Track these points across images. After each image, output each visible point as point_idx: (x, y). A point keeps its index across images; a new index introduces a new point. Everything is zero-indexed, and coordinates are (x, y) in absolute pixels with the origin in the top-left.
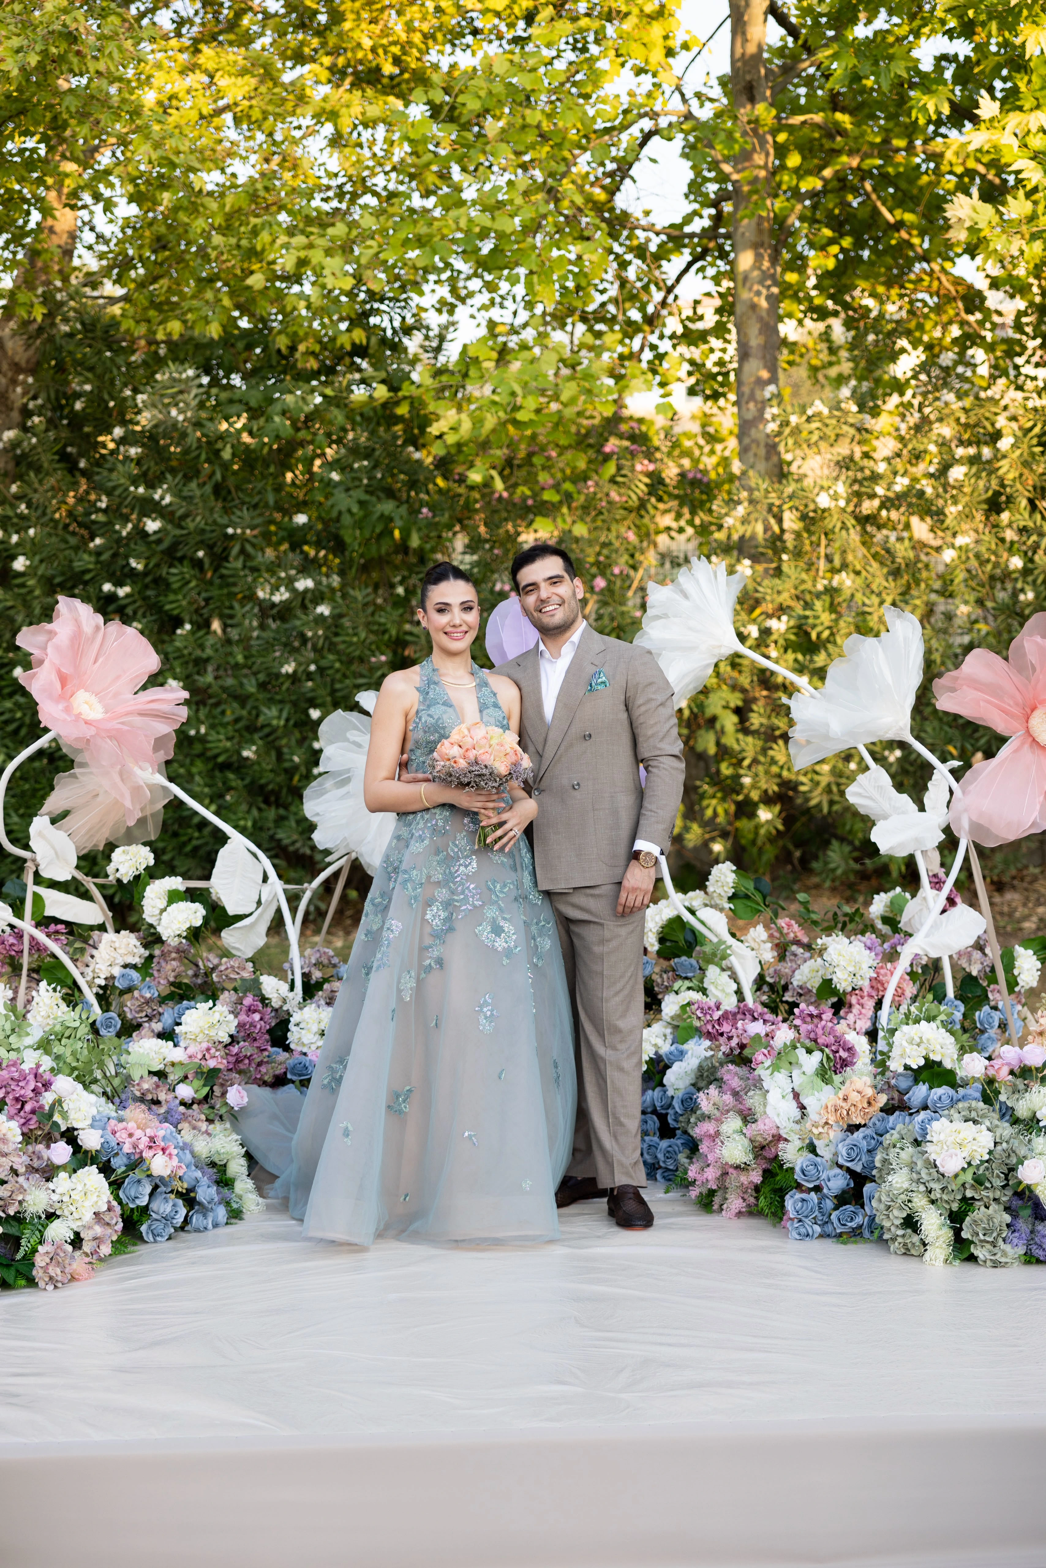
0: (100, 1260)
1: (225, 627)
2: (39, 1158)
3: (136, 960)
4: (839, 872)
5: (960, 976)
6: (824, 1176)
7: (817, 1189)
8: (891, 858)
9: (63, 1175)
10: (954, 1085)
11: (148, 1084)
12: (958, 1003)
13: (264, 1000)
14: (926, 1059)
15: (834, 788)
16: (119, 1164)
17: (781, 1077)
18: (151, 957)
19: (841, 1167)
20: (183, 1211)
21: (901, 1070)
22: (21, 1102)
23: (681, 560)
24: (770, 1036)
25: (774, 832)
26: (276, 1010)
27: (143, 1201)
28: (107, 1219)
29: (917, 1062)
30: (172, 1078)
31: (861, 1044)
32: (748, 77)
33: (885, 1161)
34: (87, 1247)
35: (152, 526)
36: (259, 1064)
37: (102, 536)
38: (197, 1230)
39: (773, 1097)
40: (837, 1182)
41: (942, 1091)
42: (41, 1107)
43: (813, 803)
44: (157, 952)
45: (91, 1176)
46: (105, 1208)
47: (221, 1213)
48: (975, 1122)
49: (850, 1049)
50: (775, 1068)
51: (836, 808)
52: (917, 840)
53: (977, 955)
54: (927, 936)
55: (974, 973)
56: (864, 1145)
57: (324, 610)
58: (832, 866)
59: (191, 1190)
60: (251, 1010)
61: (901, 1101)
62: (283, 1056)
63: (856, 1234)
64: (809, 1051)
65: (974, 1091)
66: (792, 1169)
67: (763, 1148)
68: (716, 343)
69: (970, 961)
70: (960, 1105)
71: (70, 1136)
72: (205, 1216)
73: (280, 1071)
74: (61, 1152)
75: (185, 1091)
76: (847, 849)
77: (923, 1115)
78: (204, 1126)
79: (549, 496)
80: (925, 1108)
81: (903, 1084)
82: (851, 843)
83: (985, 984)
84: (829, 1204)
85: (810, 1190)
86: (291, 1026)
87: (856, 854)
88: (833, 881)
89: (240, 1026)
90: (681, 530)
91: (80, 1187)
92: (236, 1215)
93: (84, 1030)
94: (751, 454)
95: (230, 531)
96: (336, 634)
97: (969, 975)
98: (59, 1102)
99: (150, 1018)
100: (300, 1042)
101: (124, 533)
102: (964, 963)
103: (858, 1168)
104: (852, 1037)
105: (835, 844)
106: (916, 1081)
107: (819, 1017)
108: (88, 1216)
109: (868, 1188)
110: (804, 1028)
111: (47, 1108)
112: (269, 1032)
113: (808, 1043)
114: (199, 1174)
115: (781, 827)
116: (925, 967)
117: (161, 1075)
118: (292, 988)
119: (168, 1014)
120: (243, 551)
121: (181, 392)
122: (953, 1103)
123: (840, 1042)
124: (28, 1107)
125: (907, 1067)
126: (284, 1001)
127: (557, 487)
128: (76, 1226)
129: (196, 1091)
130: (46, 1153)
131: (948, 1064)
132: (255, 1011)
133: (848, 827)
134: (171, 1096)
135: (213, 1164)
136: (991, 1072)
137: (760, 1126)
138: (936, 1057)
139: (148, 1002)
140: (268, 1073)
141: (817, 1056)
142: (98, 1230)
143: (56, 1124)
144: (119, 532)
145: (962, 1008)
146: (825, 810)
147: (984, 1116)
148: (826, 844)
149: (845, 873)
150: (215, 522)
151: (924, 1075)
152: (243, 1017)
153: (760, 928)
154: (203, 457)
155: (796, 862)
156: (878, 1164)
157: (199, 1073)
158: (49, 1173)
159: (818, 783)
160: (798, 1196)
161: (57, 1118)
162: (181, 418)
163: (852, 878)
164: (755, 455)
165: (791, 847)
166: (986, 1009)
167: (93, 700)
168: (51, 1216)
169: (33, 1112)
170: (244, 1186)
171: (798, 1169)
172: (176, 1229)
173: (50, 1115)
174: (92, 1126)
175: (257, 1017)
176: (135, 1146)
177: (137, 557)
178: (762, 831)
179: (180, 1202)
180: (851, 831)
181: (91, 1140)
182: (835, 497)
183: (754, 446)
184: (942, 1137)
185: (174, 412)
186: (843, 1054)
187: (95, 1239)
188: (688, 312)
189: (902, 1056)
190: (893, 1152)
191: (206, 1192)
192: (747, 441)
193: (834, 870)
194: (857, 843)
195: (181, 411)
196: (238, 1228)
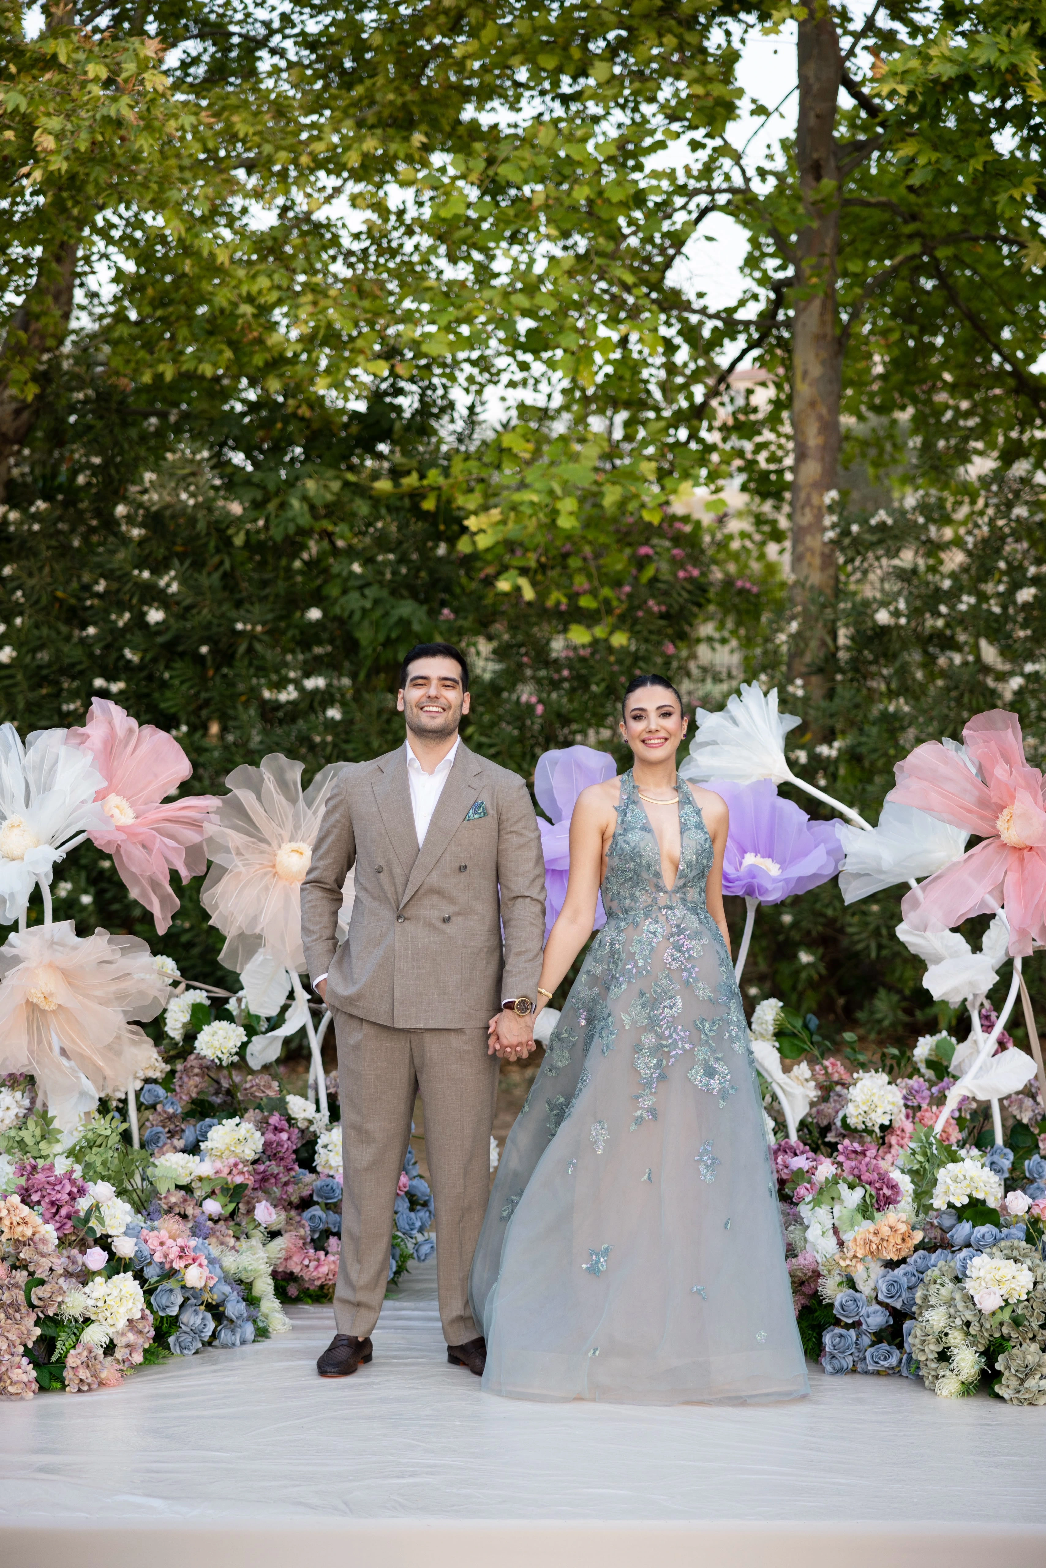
0: (133, 1367)
1: (224, 729)
2: (74, 1263)
3: (158, 1075)
4: (886, 1023)
5: (1010, 1122)
6: (863, 1312)
7: (856, 1325)
8: (944, 1003)
9: (99, 1280)
10: (997, 1225)
11: (176, 1197)
12: (1008, 1151)
13: (290, 1119)
14: (970, 1197)
15: (884, 931)
16: (151, 1273)
17: (822, 1212)
18: (173, 1072)
19: (880, 1303)
20: (211, 1325)
21: (944, 1207)
22: (56, 1206)
23: (724, 675)
24: (812, 1171)
25: (816, 977)
26: (302, 1131)
27: (174, 1311)
28: (140, 1326)
29: (961, 1200)
30: (198, 1193)
31: (906, 1184)
32: (815, 156)
33: (925, 1298)
34: (119, 1354)
35: (155, 616)
36: (286, 1184)
37: (95, 624)
38: (225, 1346)
39: (813, 1234)
40: (876, 1319)
41: (986, 1229)
42: (77, 1212)
43: (860, 946)
44: (179, 1067)
45: (126, 1283)
46: (139, 1315)
47: (249, 1330)
48: (1016, 1261)
49: (894, 1187)
50: (816, 1203)
51: (884, 952)
52: (971, 984)
53: (1029, 1102)
54: (976, 1077)
55: (1025, 1121)
56: (904, 1281)
57: (334, 713)
58: (879, 1016)
59: (222, 1304)
60: (277, 1130)
61: (943, 1239)
62: (309, 1177)
63: (893, 1372)
64: (851, 1187)
65: (1018, 1232)
66: (831, 1306)
67: (802, 1283)
68: (767, 435)
69: (1020, 1107)
70: (1003, 1244)
71: (104, 1242)
72: (233, 1331)
73: (306, 1193)
74: (96, 1258)
75: (213, 1207)
76: (895, 998)
77: (965, 1252)
78: (232, 1242)
79: (585, 602)
80: (969, 1245)
81: (947, 1222)
82: (900, 992)
83: (1036, 1131)
84: (866, 1340)
85: (847, 1326)
86: (318, 1148)
87: (904, 1004)
88: (879, 1033)
89: (267, 1145)
90: (724, 641)
91: (115, 1293)
92: (262, 1333)
93: (115, 1138)
94: (805, 563)
95: (239, 626)
96: (347, 741)
97: (1019, 1123)
98: (96, 1207)
99: (172, 1134)
100: (327, 1164)
101: (121, 624)
102: (1014, 1110)
103: (898, 1305)
104: (896, 1176)
105: (882, 993)
106: (960, 1219)
107: (863, 1153)
108: (122, 1323)
109: (907, 1325)
110: (848, 1165)
111: (82, 1214)
112: (295, 1152)
113: (850, 1178)
114: (227, 1289)
115: (823, 971)
116: (974, 1113)
117: (187, 1189)
118: (318, 1110)
119: (190, 1133)
120: (250, 650)
121: (193, 474)
122: (996, 1241)
123: (884, 1180)
124: (63, 1212)
125: (950, 1205)
126: (311, 1122)
127: (594, 593)
128: (111, 1331)
129: (224, 1206)
130: (80, 1258)
131: (992, 1203)
132: (282, 1130)
133: (897, 974)
134: (198, 1211)
135: (240, 1282)
136: (1036, 1211)
137: (801, 1260)
138: (980, 1196)
139: (171, 1118)
140: (294, 1194)
141: (859, 1192)
142: (131, 1337)
143: (92, 1230)
144: (115, 622)
145: (1011, 1156)
146: (873, 955)
147: (1026, 1256)
148: (872, 993)
149: (893, 1025)
150: (223, 616)
151: (968, 1213)
152: (270, 1136)
153: (804, 1065)
154: (212, 544)
155: (839, 1010)
156: (918, 1301)
157: (225, 1190)
158: (85, 1277)
159: (867, 924)
160: (838, 1330)
161: (93, 1223)
162: (191, 502)
163: (900, 1030)
164: (810, 565)
165: (833, 992)
166: (1036, 1158)
167: (124, 804)
168: (87, 1321)
169: (69, 1217)
170: (270, 1305)
171: (837, 1304)
172: (204, 1344)
173: (87, 1220)
174: (125, 1234)
175: (284, 1136)
176: (166, 1256)
177: (134, 649)
178: (804, 975)
179: (209, 1316)
180: (900, 979)
181: (125, 1247)
182: (896, 614)
183: (808, 555)
184: (982, 1273)
185: (184, 496)
186: (887, 1192)
187: (128, 1346)
188: (740, 402)
189: (946, 1193)
190: (933, 1288)
191: (235, 1308)
192: (801, 549)
193: (880, 1021)
194: (907, 992)
195: (192, 495)
196: (264, 1345)
